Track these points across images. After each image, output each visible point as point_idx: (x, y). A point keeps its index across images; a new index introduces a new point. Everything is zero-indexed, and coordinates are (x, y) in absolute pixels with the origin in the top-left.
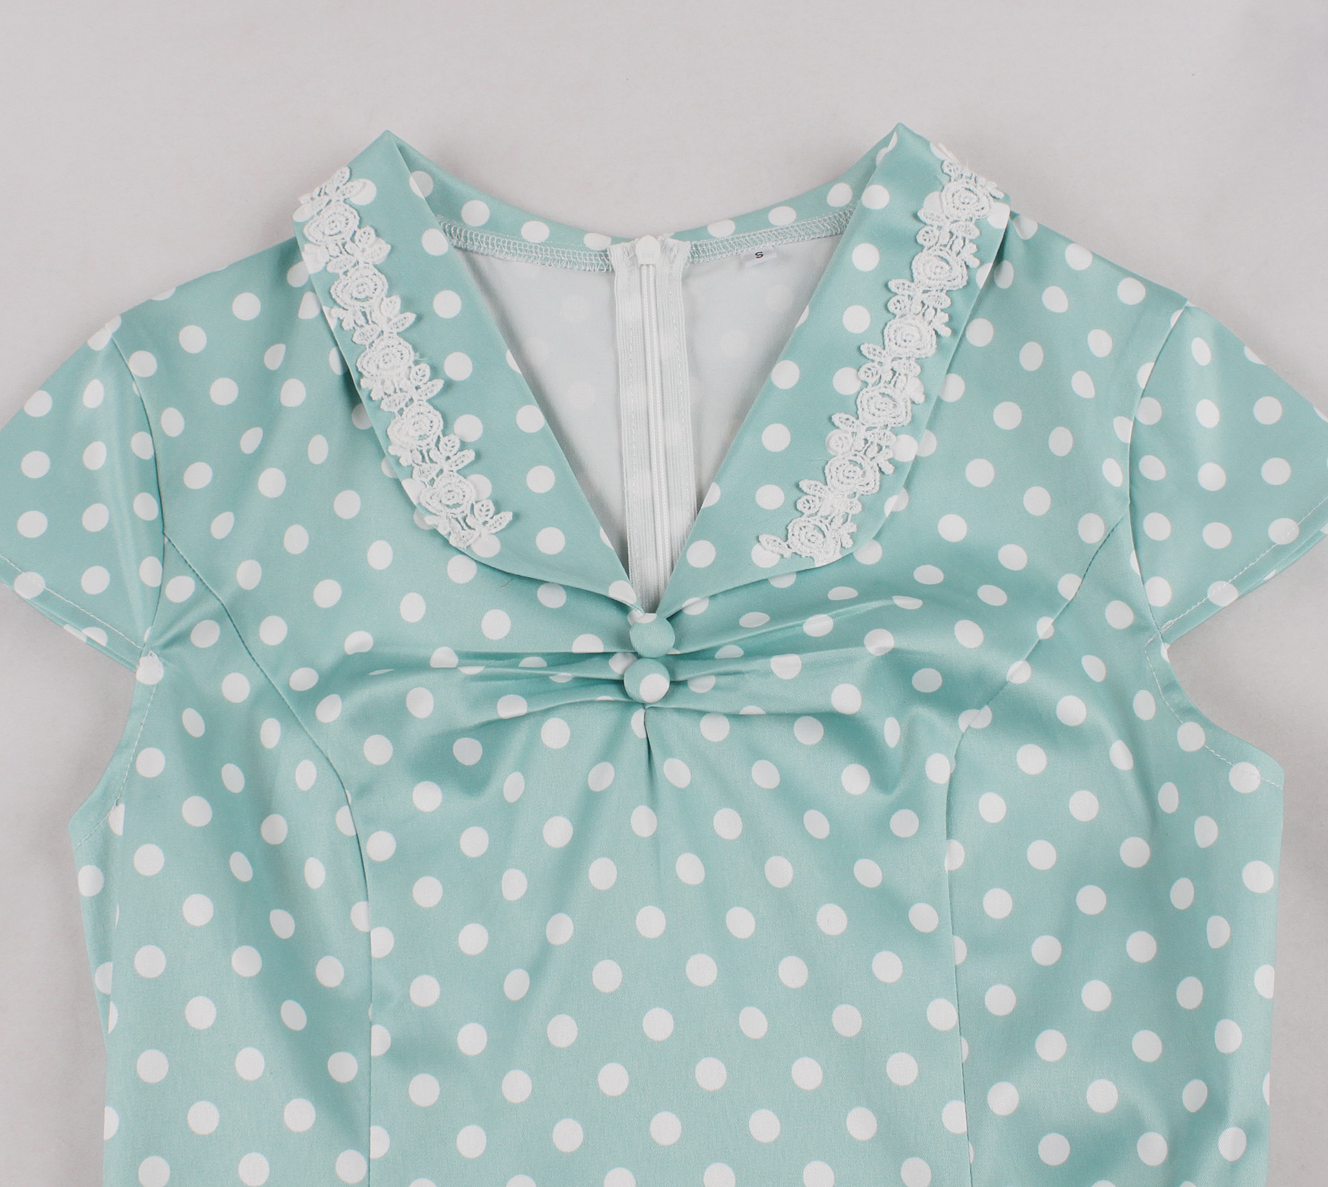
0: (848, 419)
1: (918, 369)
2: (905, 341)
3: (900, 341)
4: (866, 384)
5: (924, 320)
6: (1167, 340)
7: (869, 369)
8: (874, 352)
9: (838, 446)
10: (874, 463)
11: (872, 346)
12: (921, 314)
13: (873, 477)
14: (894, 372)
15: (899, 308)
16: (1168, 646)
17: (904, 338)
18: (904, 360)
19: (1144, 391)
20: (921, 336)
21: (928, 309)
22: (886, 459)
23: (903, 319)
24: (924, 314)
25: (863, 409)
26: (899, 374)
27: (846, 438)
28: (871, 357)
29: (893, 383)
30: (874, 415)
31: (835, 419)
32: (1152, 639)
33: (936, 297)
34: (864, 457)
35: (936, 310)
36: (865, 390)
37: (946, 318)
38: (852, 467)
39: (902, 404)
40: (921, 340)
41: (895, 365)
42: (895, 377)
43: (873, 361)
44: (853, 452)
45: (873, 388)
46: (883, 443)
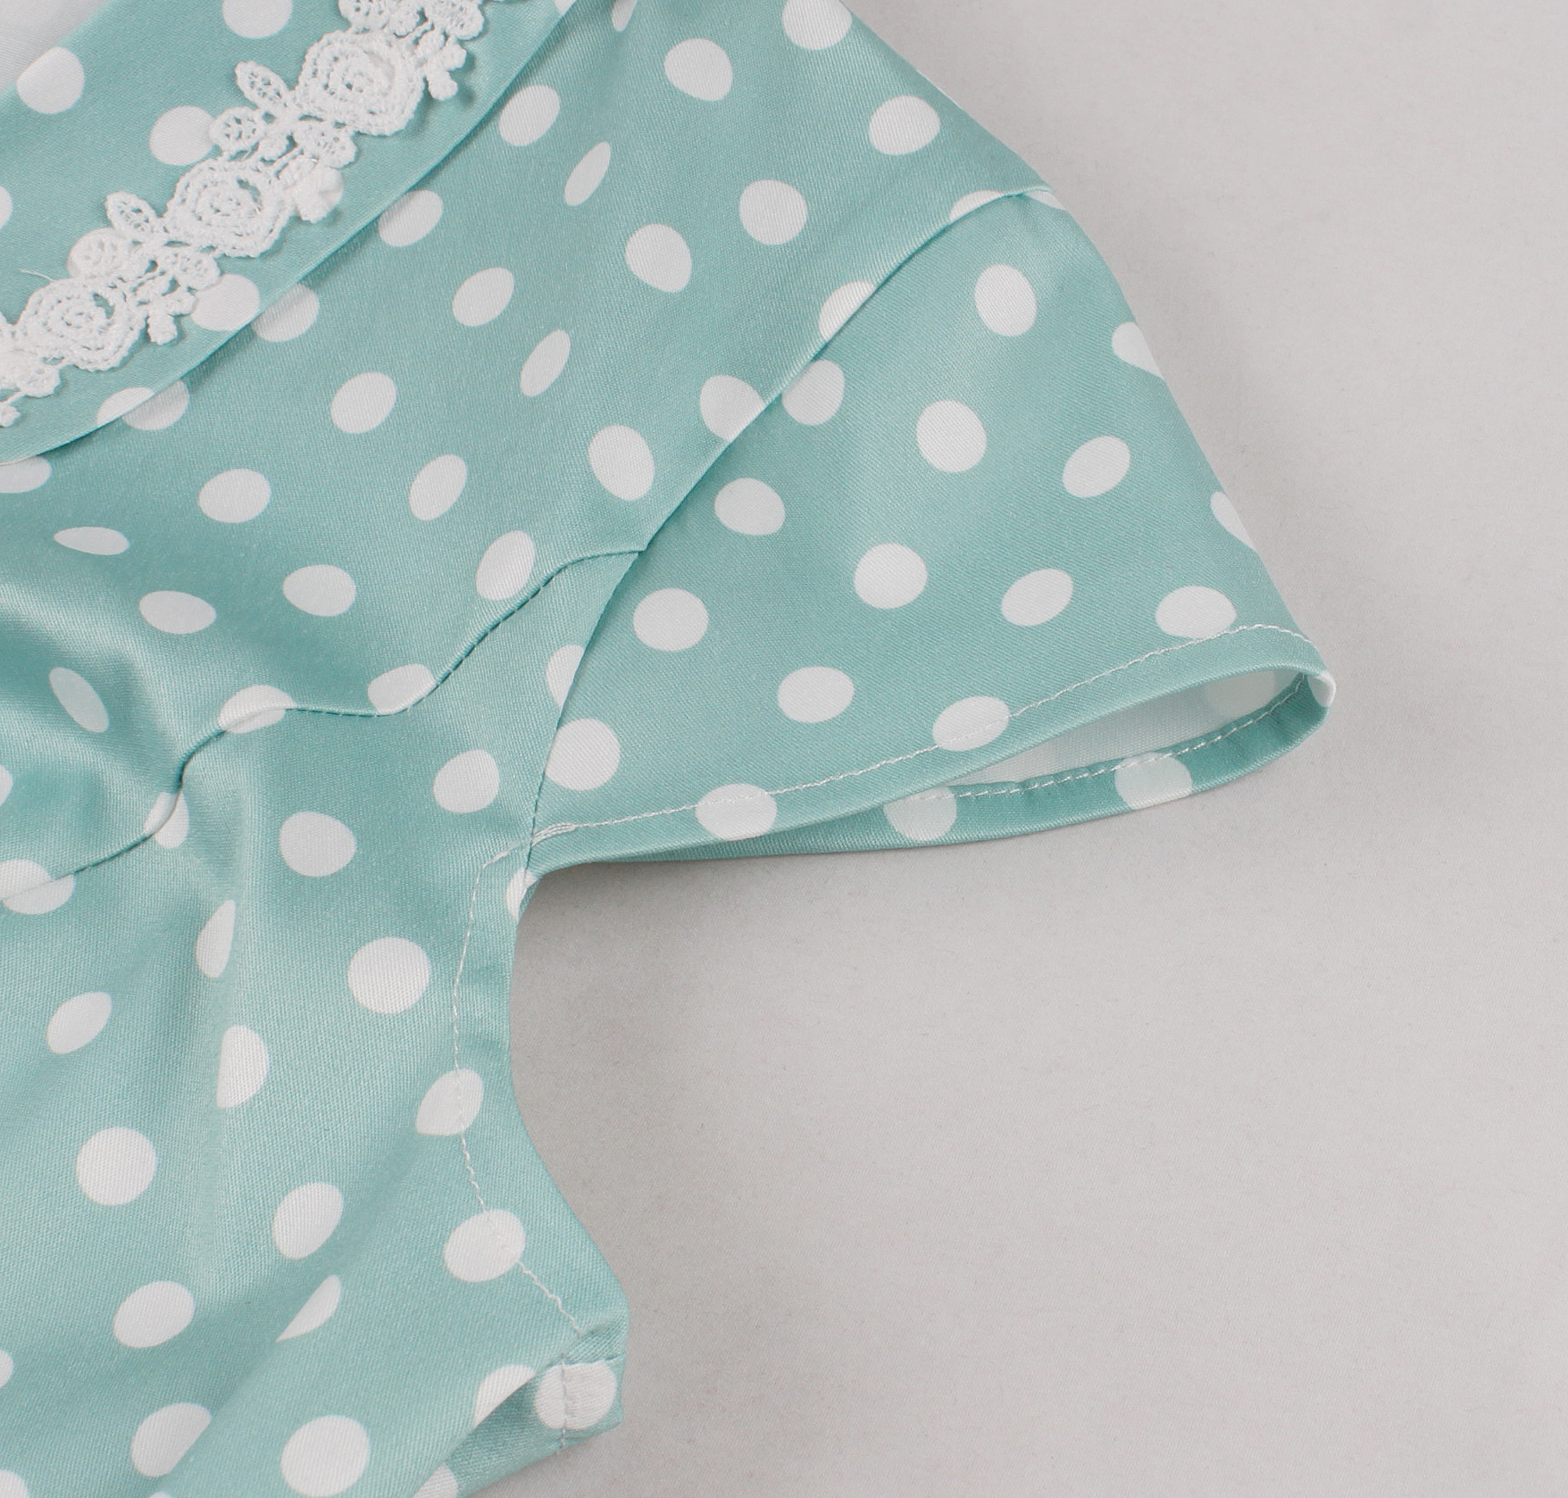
0: (139, 211)
1: (349, 153)
2: (349, 87)
3: (337, 84)
4: (217, 151)
5: (413, 54)
6: (926, 245)
7: (239, 121)
8: (265, 89)
9: (88, 258)
10: (140, 314)
11: (263, 72)
12: (409, 40)
13: (119, 340)
14: (292, 142)
15: (364, 10)
16: (531, 879)
17: (348, 79)
18: (327, 126)
19: (826, 346)
20: (390, 87)
21: (430, 34)
22: (171, 311)
23: (360, 37)
24: (416, 42)
25: (184, 201)
26: (302, 153)
27: (114, 248)
28: (250, 94)
29: (277, 166)
30: (200, 219)
31: (113, 202)
32: (504, 854)
33: (458, 7)
34: (129, 295)
35: (446, 37)
36: (211, 162)
37: (457, 58)
38: (90, 307)
39: (269, 210)
40: (385, 95)
41: (301, 132)
42: (289, 155)
43: (255, 107)
44: (112, 279)
45: (227, 165)
46: (184, 281)
